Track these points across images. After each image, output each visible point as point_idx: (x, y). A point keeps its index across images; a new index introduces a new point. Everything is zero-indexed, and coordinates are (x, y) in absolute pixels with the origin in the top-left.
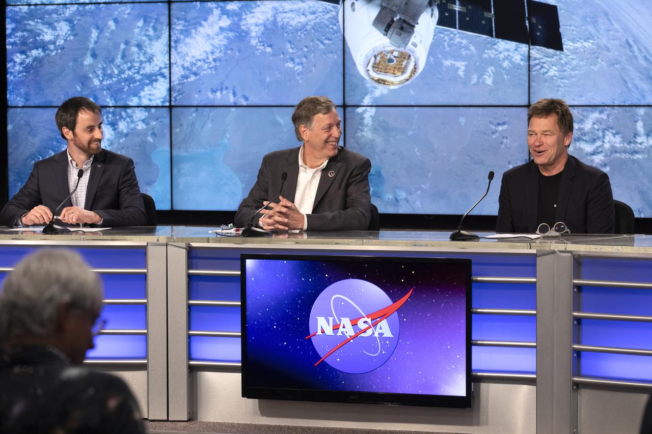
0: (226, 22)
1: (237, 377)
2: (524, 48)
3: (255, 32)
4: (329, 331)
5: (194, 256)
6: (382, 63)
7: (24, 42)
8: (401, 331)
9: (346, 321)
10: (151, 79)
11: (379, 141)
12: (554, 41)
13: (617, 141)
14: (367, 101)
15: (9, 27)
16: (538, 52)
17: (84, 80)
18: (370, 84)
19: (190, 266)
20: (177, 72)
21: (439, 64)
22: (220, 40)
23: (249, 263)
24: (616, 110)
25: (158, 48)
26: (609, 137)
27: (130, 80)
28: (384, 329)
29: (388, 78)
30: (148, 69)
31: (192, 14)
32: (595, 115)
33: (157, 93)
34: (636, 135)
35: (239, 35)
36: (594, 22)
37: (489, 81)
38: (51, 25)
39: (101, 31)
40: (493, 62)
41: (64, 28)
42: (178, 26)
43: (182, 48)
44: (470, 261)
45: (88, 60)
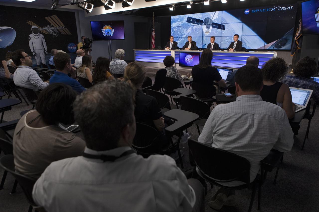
0: (191, 28)
1: (179, 64)
2: (221, 30)
3: (194, 29)
4: (187, 60)
5: (175, 52)
6: (206, 32)
7: (173, 31)
8: (193, 60)
9: (188, 59)
10: (184, 34)
11: (206, 40)
12: (224, 29)
13: (230, 40)
14: (205, 36)
15: (171, 29)
16: (222, 30)
17: (178, 35)
18: (205, 34)
19: (175, 53)
20: (187, 33)
21: (212, 32)
22: (191, 30)
23: (180, 53)
24: (230, 37)
25: (185, 31)
26: (229, 40)
27: (182, 34)
28: (192, 60)
29: (207, 34)
30: (184, 33)
31: (188, 27)
32: (228, 37)
33: (185, 36)
34: (232, 39)
35: (193, 29)
36: (228, 27)
37: (217, 34)
38: (175, 29)
39: (180, 29)
40: (218, 31)
41: (176, 29)
42: (187, 29)
43: (187, 31)
44: (200, 53)
45: (178, 33)
